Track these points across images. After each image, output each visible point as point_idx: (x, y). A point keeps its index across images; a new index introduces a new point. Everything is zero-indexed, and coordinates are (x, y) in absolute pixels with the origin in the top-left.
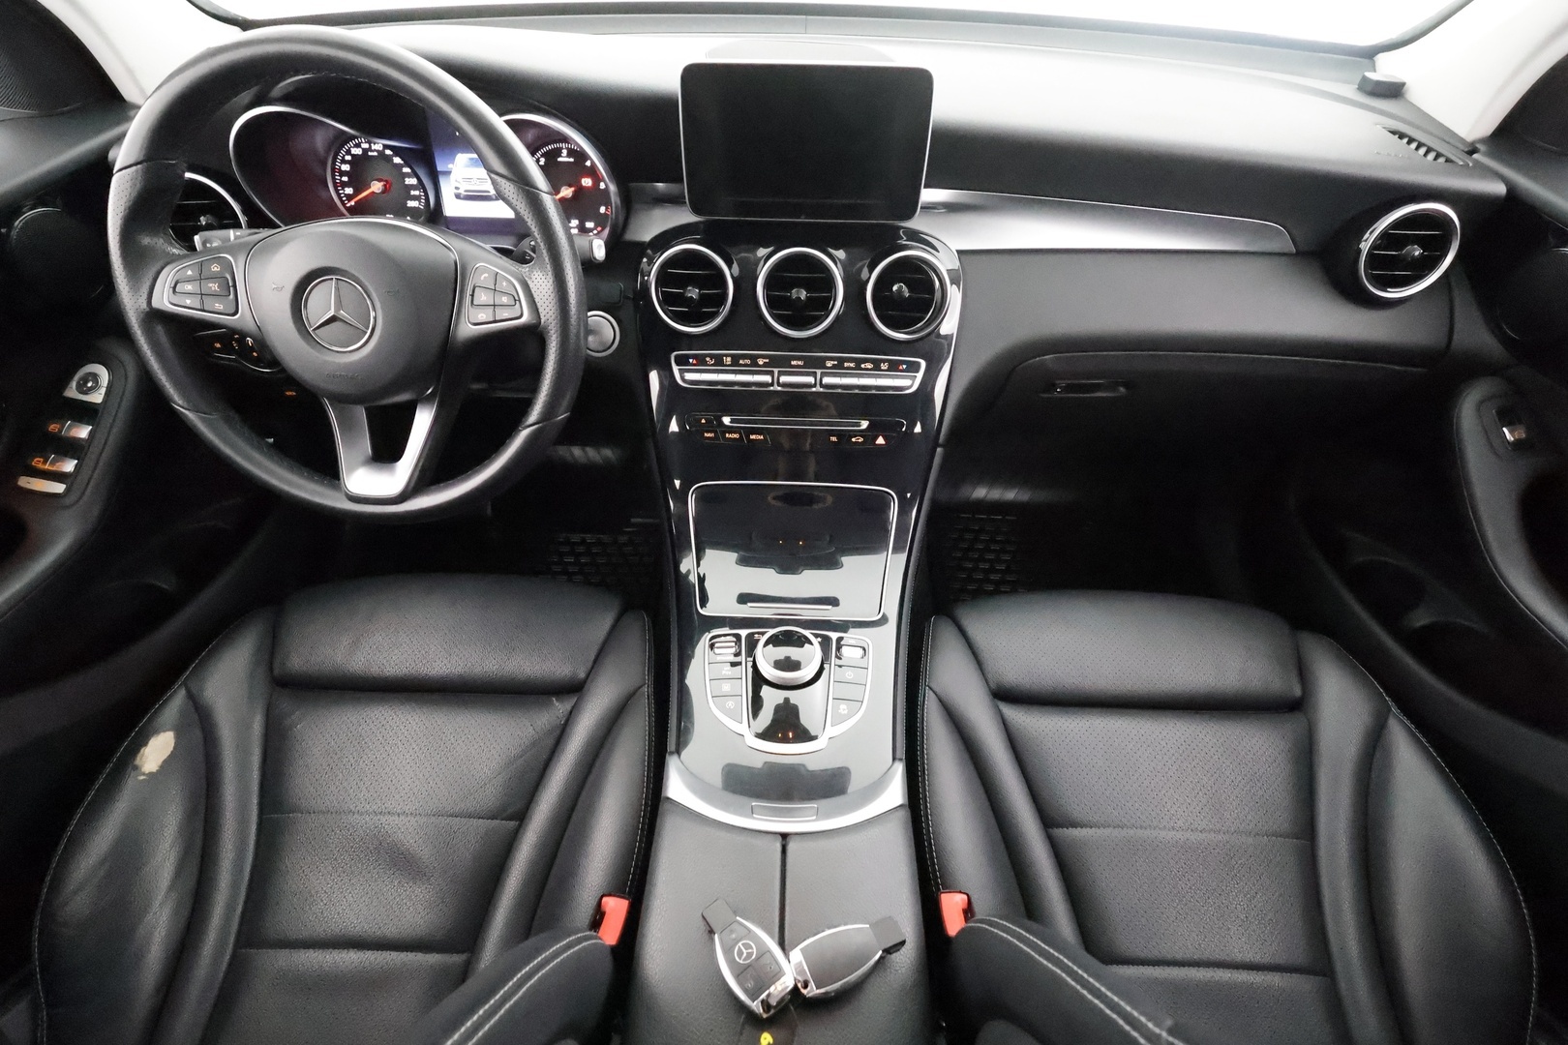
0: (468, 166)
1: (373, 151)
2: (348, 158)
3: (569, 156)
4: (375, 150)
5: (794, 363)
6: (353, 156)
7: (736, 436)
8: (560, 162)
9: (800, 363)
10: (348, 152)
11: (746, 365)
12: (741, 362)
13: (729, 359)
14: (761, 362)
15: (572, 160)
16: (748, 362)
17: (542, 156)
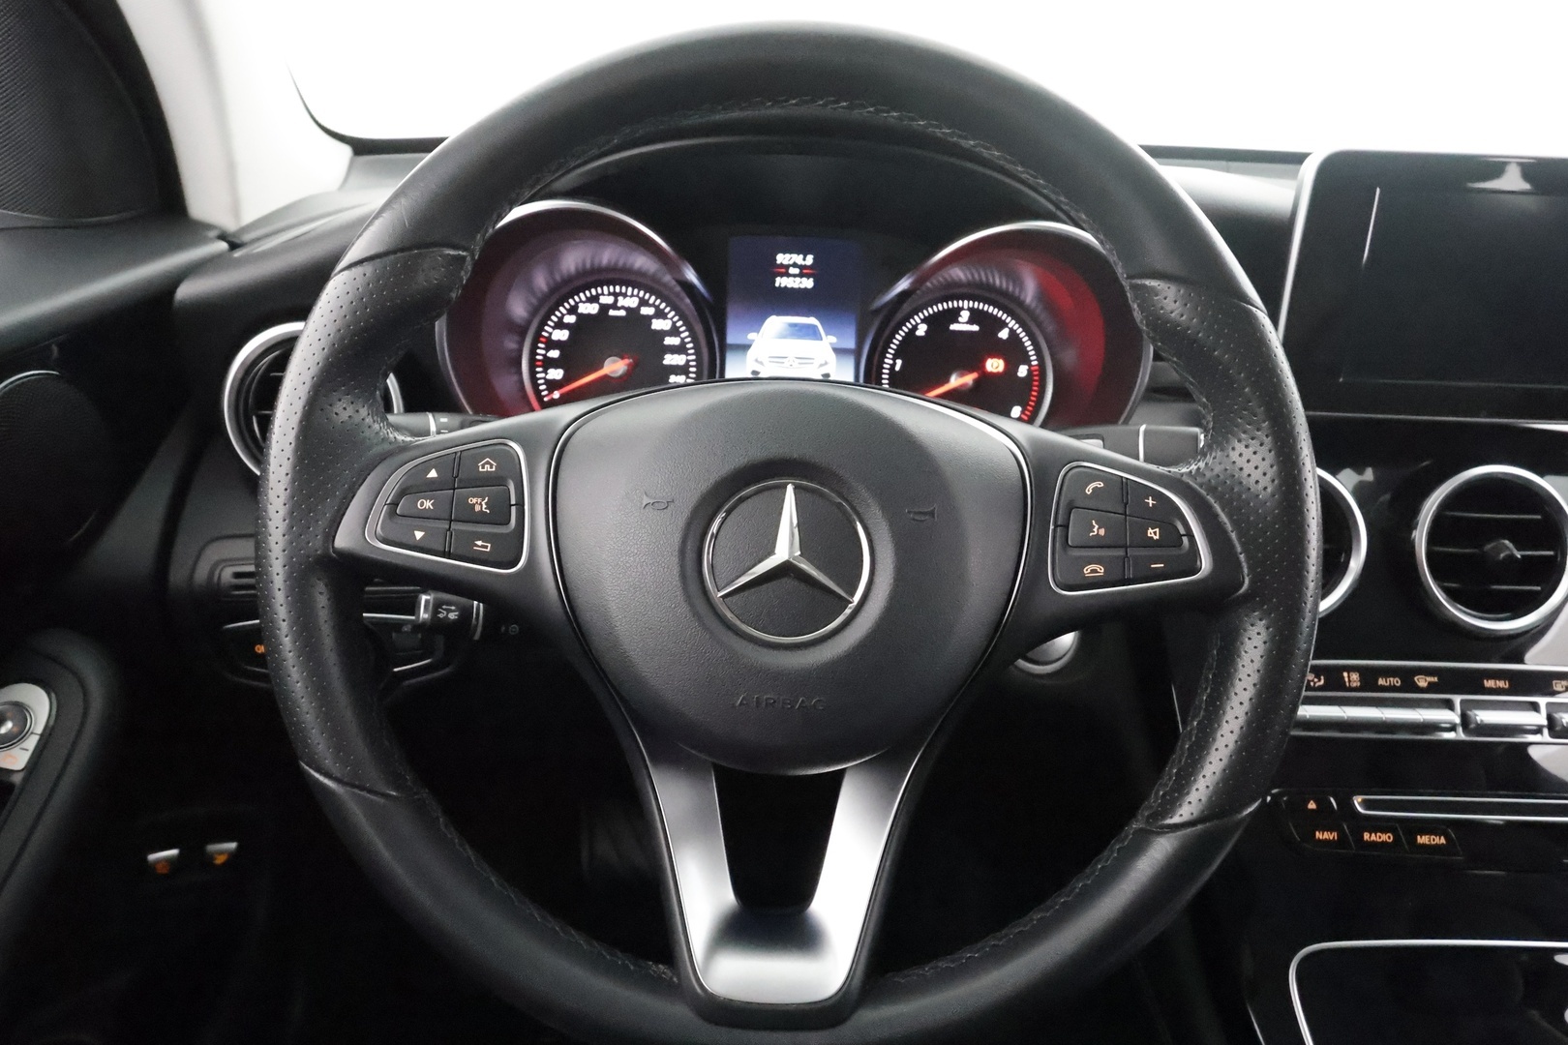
0: (783, 336)
1: (619, 309)
2: (570, 319)
3: (970, 322)
4: (623, 308)
5: (1489, 684)
6: (581, 317)
7: (1386, 838)
8: (954, 332)
9: (1501, 684)
10: (573, 310)
11: (1392, 689)
12: (1381, 682)
13: (1355, 676)
14: (1422, 682)
15: (975, 328)
16: (1396, 681)
17: (923, 321)
